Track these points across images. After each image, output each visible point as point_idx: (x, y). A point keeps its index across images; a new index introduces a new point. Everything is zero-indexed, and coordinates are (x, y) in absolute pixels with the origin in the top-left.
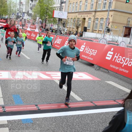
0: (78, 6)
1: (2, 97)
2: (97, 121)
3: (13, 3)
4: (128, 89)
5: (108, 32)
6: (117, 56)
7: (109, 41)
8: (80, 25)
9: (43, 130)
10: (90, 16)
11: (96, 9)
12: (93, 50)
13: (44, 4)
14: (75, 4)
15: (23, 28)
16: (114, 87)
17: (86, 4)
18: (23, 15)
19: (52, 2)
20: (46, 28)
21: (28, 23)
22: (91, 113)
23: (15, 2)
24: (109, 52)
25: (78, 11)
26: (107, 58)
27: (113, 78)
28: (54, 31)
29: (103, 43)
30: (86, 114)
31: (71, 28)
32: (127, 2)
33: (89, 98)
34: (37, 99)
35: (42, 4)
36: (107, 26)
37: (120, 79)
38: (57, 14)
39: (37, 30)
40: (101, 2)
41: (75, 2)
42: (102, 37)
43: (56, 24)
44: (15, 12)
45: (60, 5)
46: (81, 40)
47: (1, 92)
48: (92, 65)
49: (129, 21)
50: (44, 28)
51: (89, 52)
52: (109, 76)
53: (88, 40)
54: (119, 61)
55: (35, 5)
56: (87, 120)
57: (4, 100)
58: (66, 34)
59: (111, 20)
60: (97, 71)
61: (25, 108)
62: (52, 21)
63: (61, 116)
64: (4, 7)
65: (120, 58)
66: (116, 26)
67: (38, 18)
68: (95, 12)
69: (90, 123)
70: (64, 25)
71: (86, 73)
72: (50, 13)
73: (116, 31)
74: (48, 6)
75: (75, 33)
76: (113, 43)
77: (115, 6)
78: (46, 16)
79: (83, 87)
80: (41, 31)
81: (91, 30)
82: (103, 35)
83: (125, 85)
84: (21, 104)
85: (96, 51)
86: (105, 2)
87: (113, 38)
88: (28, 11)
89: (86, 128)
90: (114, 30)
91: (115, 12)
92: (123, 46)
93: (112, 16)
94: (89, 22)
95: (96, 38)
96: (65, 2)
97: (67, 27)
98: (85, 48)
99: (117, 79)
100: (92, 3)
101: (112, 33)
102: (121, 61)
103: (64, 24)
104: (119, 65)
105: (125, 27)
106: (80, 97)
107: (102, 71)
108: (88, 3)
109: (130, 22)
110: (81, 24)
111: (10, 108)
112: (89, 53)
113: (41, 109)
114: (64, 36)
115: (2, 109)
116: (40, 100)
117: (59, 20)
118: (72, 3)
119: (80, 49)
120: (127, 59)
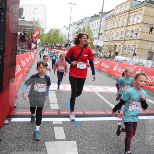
0: (111, 37)
1: (58, 104)
3: (64, 35)
5: (135, 56)
8: (112, 50)
9: (89, 131)
10: (120, 44)
11: (125, 39)
17: (117, 35)
18: (70, 43)
19: (91, 34)
24: (138, 72)
25: (110, 40)
29: (131, 64)
31: (105, 53)
32: (150, 33)
34: (82, 106)
40: (129, 33)
41: (109, 34)
43: (94, 50)
44: (65, 41)
45: (97, 36)
46: (115, 62)
47: (57, 100)
53: (119, 62)
57: (59, 106)
59: (137, 47)
63: (101, 121)
64: (57, 38)
66: (141, 51)
68: (124, 40)
70: (100, 50)
73: (141, 55)
75: (108, 56)
76: (140, 64)
77: (140, 36)
81: (121, 54)
82: (130, 58)
86: (132, 33)
87: (139, 61)
90: (139, 55)
91: (140, 41)
93: (137, 43)
94: (119, 48)
96: (102, 34)
97: (102, 52)
100: (122, 34)
101: (137, 56)
102: (148, 79)
103: (100, 49)
105: (148, 52)
108: (119, 34)
109: (152, 48)
113: (86, 114)
114: (101, 59)
115: (58, 113)
116: (85, 107)
117: (97, 47)
118: (106, 34)
119: (113, 68)
120: (152, 77)
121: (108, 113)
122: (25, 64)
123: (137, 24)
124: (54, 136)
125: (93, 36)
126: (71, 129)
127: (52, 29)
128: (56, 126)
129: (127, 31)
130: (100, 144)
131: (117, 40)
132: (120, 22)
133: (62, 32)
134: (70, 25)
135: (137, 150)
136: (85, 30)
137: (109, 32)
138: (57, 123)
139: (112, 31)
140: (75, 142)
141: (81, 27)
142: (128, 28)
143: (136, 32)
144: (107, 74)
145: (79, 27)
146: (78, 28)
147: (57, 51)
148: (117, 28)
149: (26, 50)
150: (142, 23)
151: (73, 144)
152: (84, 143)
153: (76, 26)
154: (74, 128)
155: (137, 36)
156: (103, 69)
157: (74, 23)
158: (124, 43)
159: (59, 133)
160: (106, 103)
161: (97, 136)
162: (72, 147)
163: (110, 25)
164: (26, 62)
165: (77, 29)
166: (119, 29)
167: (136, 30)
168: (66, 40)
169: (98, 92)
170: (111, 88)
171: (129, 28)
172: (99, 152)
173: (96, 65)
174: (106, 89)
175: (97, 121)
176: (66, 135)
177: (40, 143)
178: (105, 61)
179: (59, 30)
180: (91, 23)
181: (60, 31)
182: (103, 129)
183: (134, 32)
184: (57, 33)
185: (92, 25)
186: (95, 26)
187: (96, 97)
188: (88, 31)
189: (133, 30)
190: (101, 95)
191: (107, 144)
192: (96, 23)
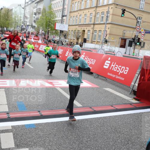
0: (78, 19)
1: (7, 104)
2: (95, 125)
3: (18, 16)
4: (124, 95)
5: (106, 43)
6: (114, 64)
7: (107, 51)
8: (80, 36)
9: (45, 135)
10: (89, 28)
11: (94, 22)
12: (92, 60)
14: (75, 17)
15: (27, 40)
16: (111, 93)
17: (85, 17)
18: (27, 27)
19: (54, 16)
20: (48, 40)
21: (32, 34)
22: (91, 118)
23: (20, 16)
24: (107, 62)
25: (78, 24)
26: (105, 67)
27: (110, 85)
28: (56, 42)
29: (101, 53)
30: (85, 119)
31: (72, 39)
32: (122, 16)
33: (89, 104)
36: (105, 38)
37: (117, 86)
38: (59, 27)
39: (40, 42)
40: (99, 16)
41: (75, 16)
42: (101, 48)
43: (58, 36)
44: (20, 25)
45: (61, 19)
47: (6, 100)
50: (47, 40)
51: (89, 61)
52: (107, 84)
53: (87, 50)
54: (115, 69)
55: (38, 18)
57: (9, 107)
58: (67, 45)
59: (108, 32)
60: (96, 79)
61: (29, 114)
62: (54, 33)
63: (62, 122)
64: (9, 20)
65: (116, 67)
66: (113, 37)
67: (41, 30)
68: (94, 24)
69: (89, 127)
70: (65, 36)
71: (85, 80)
72: (52, 26)
73: (113, 42)
74: (50, 19)
76: (111, 53)
77: (112, 19)
78: (49, 28)
79: (83, 94)
80: (44, 42)
81: (90, 41)
82: (101, 46)
83: (122, 92)
84: (24, 111)
85: (95, 60)
86: (103, 15)
87: (110, 49)
88: (32, 24)
89: (85, 132)
90: (111, 42)
91: (112, 25)
92: (119, 56)
93: (109, 28)
94: (88, 33)
95: (95, 49)
96: (66, 16)
97: (68, 39)
98: (84, 58)
99: (114, 86)
100: (91, 17)
101: (109, 44)
102: (118, 69)
103: (65, 35)
104: (116, 73)
105: (121, 39)
106: (80, 103)
107: (100, 79)
108: (87, 17)
109: (126, 34)
110: (81, 36)
111: (15, 114)
112: (88, 63)
113: (43, 115)
115: (6, 116)
116: (43, 106)
117: (61, 32)
118: (72, 16)
120: (122, 67)
123: (108, 5)
125: (57, 19)
126: (23, 134)
127: (2, 9)
128: (3, 133)
129: (96, 13)
130: (57, 148)
131: (86, 23)
132: (88, 1)
133: (15, 12)
134: (25, 3)
136: (46, 10)
137: (76, 14)
138: (5, 129)
139: (79, 12)
141: (41, 6)
142: (98, 9)
146: (37, 8)
148: (85, 9)
150: (114, 4)
153: (34, 4)
154: (27, 133)
157: (31, 1)
158: (94, 26)
159: (7, 140)
161: (55, 139)
163: (76, 5)
165: (35, 9)
166: (87, 11)
167: (107, 12)
168: (21, 23)
169: (60, 88)
171: (100, 10)
175: (57, 122)
176: (15, 143)
178: (69, 49)
180: (53, 2)
181: (13, 11)
182: (63, 131)
183: (105, 14)
184: (9, 13)
185: (54, 4)
186: (59, 6)
187: (57, 93)
188: (50, 12)
189: (103, 12)
190: (63, 91)
191: (67, 148)
192: (59, 2)
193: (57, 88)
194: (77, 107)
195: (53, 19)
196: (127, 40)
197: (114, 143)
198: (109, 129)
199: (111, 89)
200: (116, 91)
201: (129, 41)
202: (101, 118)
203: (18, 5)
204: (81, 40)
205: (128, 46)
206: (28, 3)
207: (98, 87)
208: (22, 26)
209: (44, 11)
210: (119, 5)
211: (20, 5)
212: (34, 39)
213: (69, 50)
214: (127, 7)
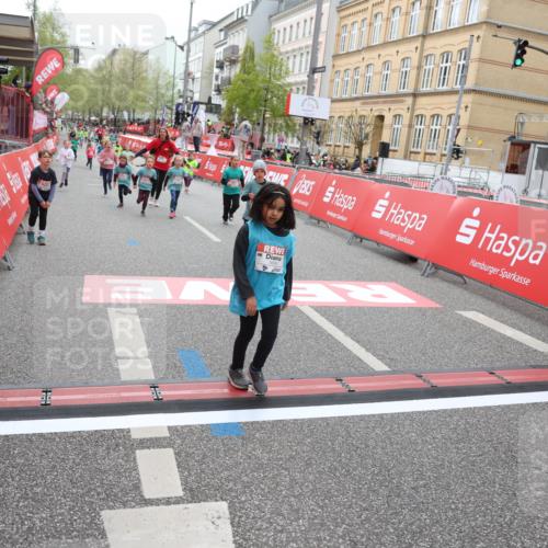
0: (361, 80)
2: (439, 436)
3: (165, 74)
5: (456, 159)
6: (492, 231)
7: (462, 187)
8: (367, 137)
9: (277, 460)
10: (397, 109)
11: (416, 88)
12: (415, 214)
13: (257, 76)
14: (351, 73)
16: (486, 330)
17: (386, 72)
18: (193, 109)
19: (281, 70)
20: (263, 148)
21: (209, 132)
23: (171, 72)
24: (468, 221)
25: (360, 95)
26: (459, 239)
27: (481, 301)
28: (289, 156)
29: (444, 193)
30: (403, 413)
31: (339, 146)
32: (515, 65)
33: (411, 362)
35: (251, 77)
37: (504, 304)
38: (299, 107)
40: (432, 66)
41: (352, 67)
43: (293, 136)
44: (172, 101)
45: (306, 79)
46: (377, 184)
48: (410, 260)
49: (522, 124)
51: (403, 220)
52: (467, 296)
53: (396, 183)
54: (498, 247)
55: (230, 78)
56: (408, 433)
58: (324, 165)
59: (464, 121)
60: (430, 280)
62: (281, 125)
63: (326, 419)
65: (502, 238)
66: (480, 139)
68: (415, 95)
69: (420, 441)
70: (318, 137)
71: (394, 284)
72: (275, 103)
73: (481, 154)
74: (270, 81)
75: (352, 161)
76: (476, 191)
77: (477, 78)
78: (266, 111)
79: (388, 330)
80: (249, 157)
81: (401, 152)
82: (439, 167)
83: (520, 325)
84: (204, 379)
85: (425, 216)
86: (444, 65)
87: (473, 176)
88: (210, 99)
89: (406, 456)
90: (474, 153)
91: (477, 95)
92: (508, 202)
93: (466, 107)
94: (396, 126)
95: (419, 177)
96: (323, 69)
97: (327, 145)
98: (388, 208)
99: (494, 305)
100: (404, 70)
101: (467, 160)
103: (318, 133)
104: (501, 261)
105: (509, 143)
106: (382, 358)
107: (444, 279)
108: (393, 71)
109: (526, 125)
110: (371, 135)
111: (175, 389)
112: (402, 224)
114: (322, 173)
115: (150, 393)
117: (305, 123)
118: (342, 69)
119: (373, 210)
120: (524, 242)
121: (352, 386)
122: (8, 199)
123: (464, 28)
124: (137, 487)
125: (290, 80)
126: (205, 456)
127: (114, 52)
128: (143, 448)
129: (424, 58)
131: (387, 92)
132: (397, 18)
133: (158, 60)
134: (190, 31)
135: (464, 524)
136: (256, 52)
137: (354, 61)
138: (148, 436)
139: (364, 54)
140: (223, 506)
141: (239, 40)
142: (429, 43)
143: (462, 62)
144: (350, 234)
145: (231, 41)
146: (225, 46)
147: (139, 142)
148: (385, 44)
149: (8, 142)
150: (485, 22)
151: (216, 515)
152: (258, 508)
153: (216, 35)
154: (218, 450)
155: (464, 77)
156: (330, 213)
157: (205, 22)
158: (414, 103)
159: (159, 472)
160: (344, 349)
161: (311, 477)
162: (212, 527)
163: (355, 32)
164: (9, 188)
165: (221, 49)
166: (392, 50)
167: (460, 51)
168: (176, 96)
169: (312, 307)
170: (365, 287)
171: (436, 46)
172: (319, 540)
173: (302, 197)
174: (343, 293)
175: (310, 420)
176: (185, 483)
177: (79, 518)
178: (336, 178)
179: (146, 53)
180: (279, 26)
181: (151, 57)
182: (334, 450)
183: (454, 59)
184: (137, 66)
185: (282, 31)
186: (297, 37)
187: (304, 325)
188: (269, 56)
189: (448, 53)
190: (323, 319)
191: (350, 506)
192: (298, 24)
193: (301, 308)
194: (374, 373)
195: (278, 80)
196: (532, 145)
197: (510, 500)
198: (486, 450)
199: (481, 316)
200: (502, 322)
201: (540, 148)
202: (456, 411)
203: (167, 39)
204: (371, 150)
205: (536, 168)
206: (196, 29)
207: (438, 306)
208: (178, 105)
209: (248, 54)
210: (506, 26)
211: (173, 38)
212: (217, 147)
213: (334, 183)
214: (534, 33)
